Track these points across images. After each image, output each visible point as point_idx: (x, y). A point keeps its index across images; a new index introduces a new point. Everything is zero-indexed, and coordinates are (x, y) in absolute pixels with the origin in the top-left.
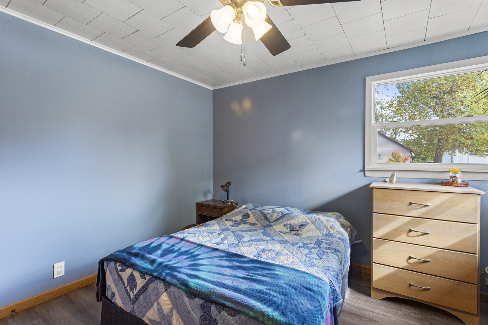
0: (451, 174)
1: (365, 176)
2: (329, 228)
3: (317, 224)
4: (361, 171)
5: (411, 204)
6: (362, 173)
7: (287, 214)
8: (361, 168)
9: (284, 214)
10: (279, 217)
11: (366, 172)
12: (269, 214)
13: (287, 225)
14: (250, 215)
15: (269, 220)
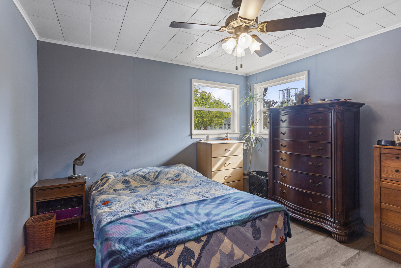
0: (226, 135)
1: (191, 138)
2: (193, 172)
3: (186, 172)
4: (189, 135)
5: (226, 150)
6: (190, 137)
7: (161, 171)
8: (189, 134)
9: (159, 172)
10: (156, 175)
11: (192, 136)
12: (147, 175)
13: (168, 178)
14: (130, 180)
15: (150, 180)
